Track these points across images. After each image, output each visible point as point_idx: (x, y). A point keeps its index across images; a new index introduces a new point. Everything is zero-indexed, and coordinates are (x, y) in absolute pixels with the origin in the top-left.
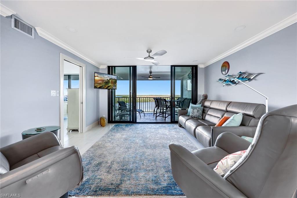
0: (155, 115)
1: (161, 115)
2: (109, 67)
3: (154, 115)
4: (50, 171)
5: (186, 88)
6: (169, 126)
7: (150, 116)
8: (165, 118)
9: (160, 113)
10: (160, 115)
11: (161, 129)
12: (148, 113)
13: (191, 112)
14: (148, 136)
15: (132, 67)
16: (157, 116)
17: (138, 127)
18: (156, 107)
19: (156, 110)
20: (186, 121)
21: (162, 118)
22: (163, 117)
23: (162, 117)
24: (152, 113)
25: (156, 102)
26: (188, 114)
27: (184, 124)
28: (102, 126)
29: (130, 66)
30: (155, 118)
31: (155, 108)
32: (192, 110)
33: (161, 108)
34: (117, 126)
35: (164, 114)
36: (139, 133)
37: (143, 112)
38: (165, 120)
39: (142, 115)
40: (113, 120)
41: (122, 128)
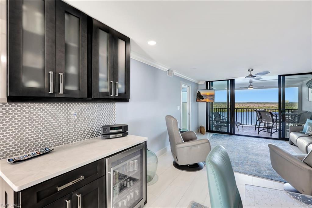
0: (257, 129)
1: (266, 130)
2: (207, 82)
3: (255, 129)
4: (199, 147)
5: (308, 98)
6: (276, 142)
7: (250, 130)
8: (272, 133)
9: (264, 127)
10: (264, 129)
11: (264, 143)
12: (247, 127)
13: (308, 129)
14: (249, 147)
15: (229, 81)
16: (259, 130)
17: (238, 138)
18: (259, 120)
19: (258, 124)
20: (298, 138)
21: (267, 134)
22: (269, 132)
23: (267, 132)
24: (254, 127)
25: (259, 115)
26: (303, 131)
27: (296, 141)
28: (202, 133)
29: (228, 80)
30: (257, 133)
31: (257, 121)
32: (309, 127)
33: (266, 122)
34: (216, 135)
35: (270, 130)
36: (240, 143)
37: (241, 125)
38: (271, 136)
39: (240, 127)
40: (211, 130)
41: (221, 137)
